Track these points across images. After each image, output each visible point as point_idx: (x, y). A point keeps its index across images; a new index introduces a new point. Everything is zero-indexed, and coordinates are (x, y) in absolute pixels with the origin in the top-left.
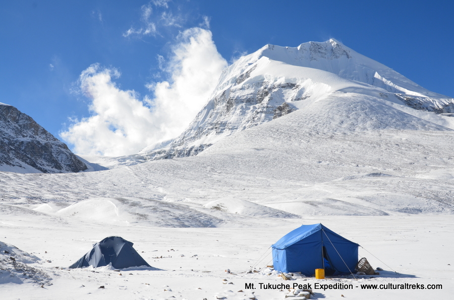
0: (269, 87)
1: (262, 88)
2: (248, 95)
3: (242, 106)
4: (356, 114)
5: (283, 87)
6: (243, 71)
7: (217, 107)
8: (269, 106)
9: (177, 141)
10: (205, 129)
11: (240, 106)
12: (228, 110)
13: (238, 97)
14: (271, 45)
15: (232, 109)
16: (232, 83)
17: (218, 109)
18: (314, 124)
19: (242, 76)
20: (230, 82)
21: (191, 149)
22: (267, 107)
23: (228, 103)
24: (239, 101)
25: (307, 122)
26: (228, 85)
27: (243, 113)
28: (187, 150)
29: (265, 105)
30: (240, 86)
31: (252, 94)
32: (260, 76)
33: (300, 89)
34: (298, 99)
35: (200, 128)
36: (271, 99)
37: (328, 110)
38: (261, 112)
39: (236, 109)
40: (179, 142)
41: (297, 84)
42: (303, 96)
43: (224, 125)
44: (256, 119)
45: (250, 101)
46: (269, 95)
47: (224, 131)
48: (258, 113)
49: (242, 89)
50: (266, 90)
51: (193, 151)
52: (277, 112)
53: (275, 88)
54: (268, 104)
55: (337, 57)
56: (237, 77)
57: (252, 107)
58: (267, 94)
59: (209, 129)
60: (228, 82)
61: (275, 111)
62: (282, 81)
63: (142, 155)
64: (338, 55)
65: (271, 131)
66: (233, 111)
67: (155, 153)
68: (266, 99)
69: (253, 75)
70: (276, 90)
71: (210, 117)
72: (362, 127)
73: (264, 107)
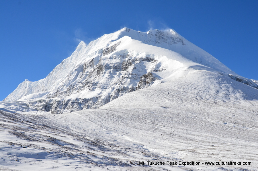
0: (133, 59)
1: (127, 59)
2: (115, 63)
3: (110, 72)
4: (225, 86)
5: (143, 60)
6: (108, 45)
7: (86, 70)
8: (134, 73)
9: (52, 93)
10: (76, 86)
11: (109, 71)
12: (98, 73)
13: (107, 64)
14: (128, 29)
15: (102, 73)
16: (99, 53)
17: (87, 72)
18: (196, 91)
19: (107, 49)
20: (97, 52)
21: (69, 101)
22: (132, 74)
23: (99, 68)
24: (107, 67)
25: (190, 89)
26: (95, 54)
27: (111, 76)
28: (65, 101)
29: (131, 73)
30: (109, 56)
31: (118, 63)
32: (125, 50)
33: (157, 63)
34: (157, 71)
35: (72, 85)
36: (135, 68)
37: (203, 81)
38: (127, 78)
39: (105, 73)
40: (53, 95)
41: (155, 59)
42: (161, 68)
43: (95, 84)
44: (123, 82)
45: (117, 68)
46: (133, 65)
47: (96, 89)
48: (125, 78)
49: (111, 58)
50: (130, 61)
51: (70, 103)
52: (142, 79)
53: (138, 60)
54: (132, 72)
55: (175, 43)
56: (103, 49)
57: (118, 73)
58: (130, 64)
59: (80, 87)
60: (96, 52)
61: (141, 78)
62: (143, 55)
63: (25, 102)
64: (176, 42)
65: (164, 93)
66: (103, 75)
67: (36, 102)
68: (131, 68)
69: (119, 49)
70: (138, 62)
71: (80, 77)
72: (234, 97)
73: (129, 74)
